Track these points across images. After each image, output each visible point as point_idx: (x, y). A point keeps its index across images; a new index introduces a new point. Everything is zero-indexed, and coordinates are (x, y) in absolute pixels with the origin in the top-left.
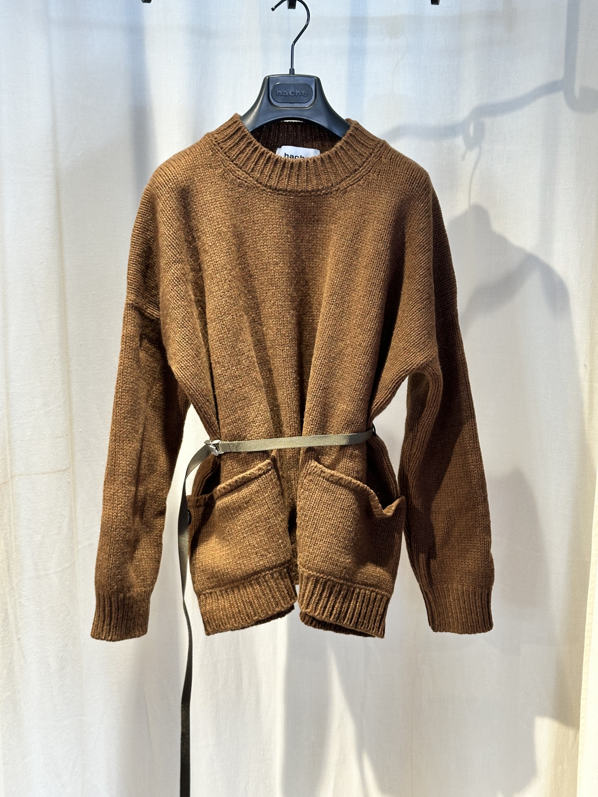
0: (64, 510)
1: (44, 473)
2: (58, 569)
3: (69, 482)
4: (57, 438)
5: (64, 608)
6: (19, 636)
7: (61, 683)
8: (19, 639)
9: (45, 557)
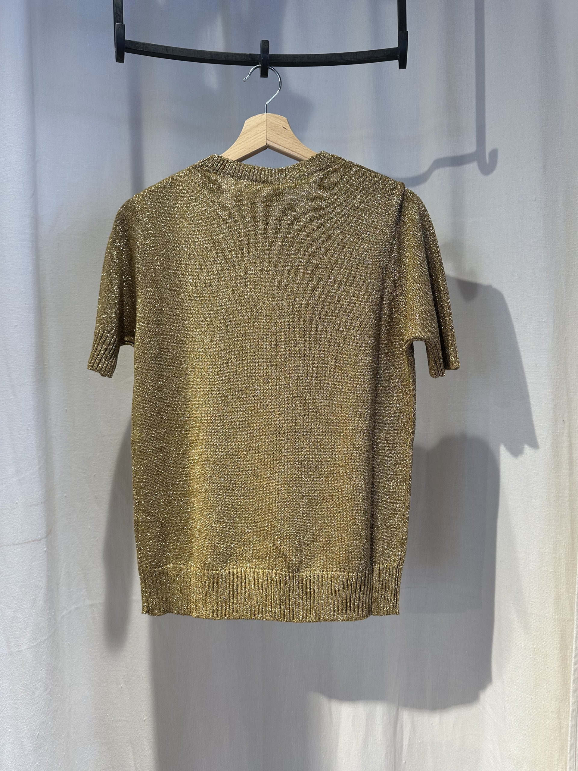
1: (16, 544)
2: (32, 645)
3: (46, 551)
4: (31, 506)
5: (40, 684)
9: (17, 632)
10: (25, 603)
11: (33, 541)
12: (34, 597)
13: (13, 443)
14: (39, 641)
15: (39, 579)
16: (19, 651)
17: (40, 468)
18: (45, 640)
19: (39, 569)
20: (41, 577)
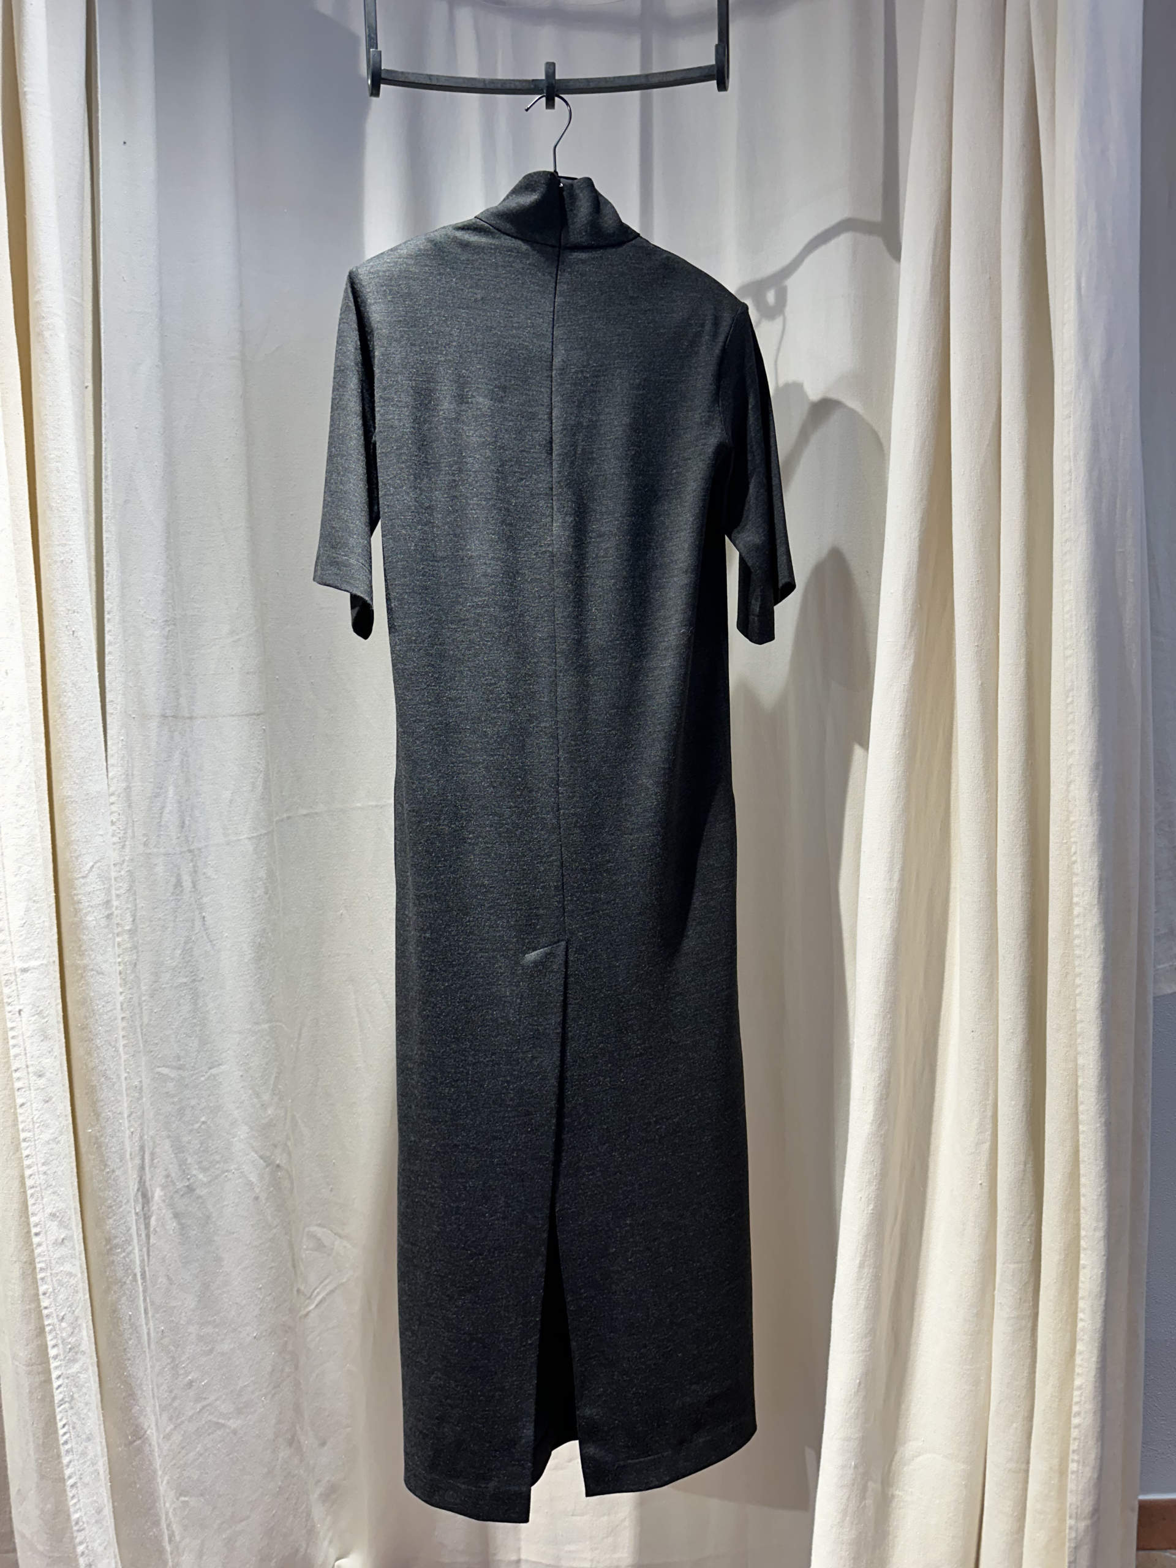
0: (258, 763)
1: (233, 716)
2: (252, 835)
3: (264, 730)
4: (248, 673)
5: (261, 883)
6: (204, 914)
7: (258, 976)
8: (204, 917)
9: (235, 818)
10: (244, 785)
11: (251, 715)
12: (253, 780)
13: (226, 597)
14: (259, 833)
15: (258, 761)
16: (239, 840)
17: (257, 631)
18: (265, 834)
19: (258, 749)
20: (260, 759)
